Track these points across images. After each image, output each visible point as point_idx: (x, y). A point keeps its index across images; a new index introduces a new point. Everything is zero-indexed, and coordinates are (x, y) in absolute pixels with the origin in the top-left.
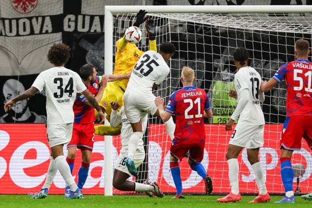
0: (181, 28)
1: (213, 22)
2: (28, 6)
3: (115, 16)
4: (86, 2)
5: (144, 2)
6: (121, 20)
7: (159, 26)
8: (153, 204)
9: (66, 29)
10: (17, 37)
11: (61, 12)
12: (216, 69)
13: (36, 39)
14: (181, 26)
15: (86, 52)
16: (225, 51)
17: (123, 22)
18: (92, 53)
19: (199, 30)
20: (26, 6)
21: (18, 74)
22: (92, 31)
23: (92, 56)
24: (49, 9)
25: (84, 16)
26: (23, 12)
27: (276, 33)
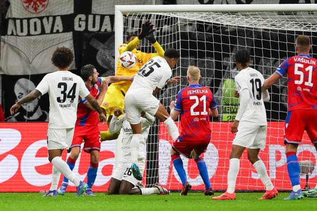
0: (191, 27)
1: (222, 21)
2: (38, 6)
3: (125, 16)
4: (96, 2)
5: (154, 2)
6: (131, 19)
7: (168, 25)
8: (163, 201)
9: (77, 28)
10: (28, 37)
11: (72, 11)
12: (225, 68)
13: (47, 38)
14: (191, 24)
15: (96, 51)
16: (235, 49)
17: (133, 21)
18: (103, 52)
19: (208, 29)
20: (37, 6)
21: (30, 73)
22: (103, 30)
23: (103, 56)
24: (60, 9)
25: (95, 16)
26: (34, 11)
27: (284, 32)
